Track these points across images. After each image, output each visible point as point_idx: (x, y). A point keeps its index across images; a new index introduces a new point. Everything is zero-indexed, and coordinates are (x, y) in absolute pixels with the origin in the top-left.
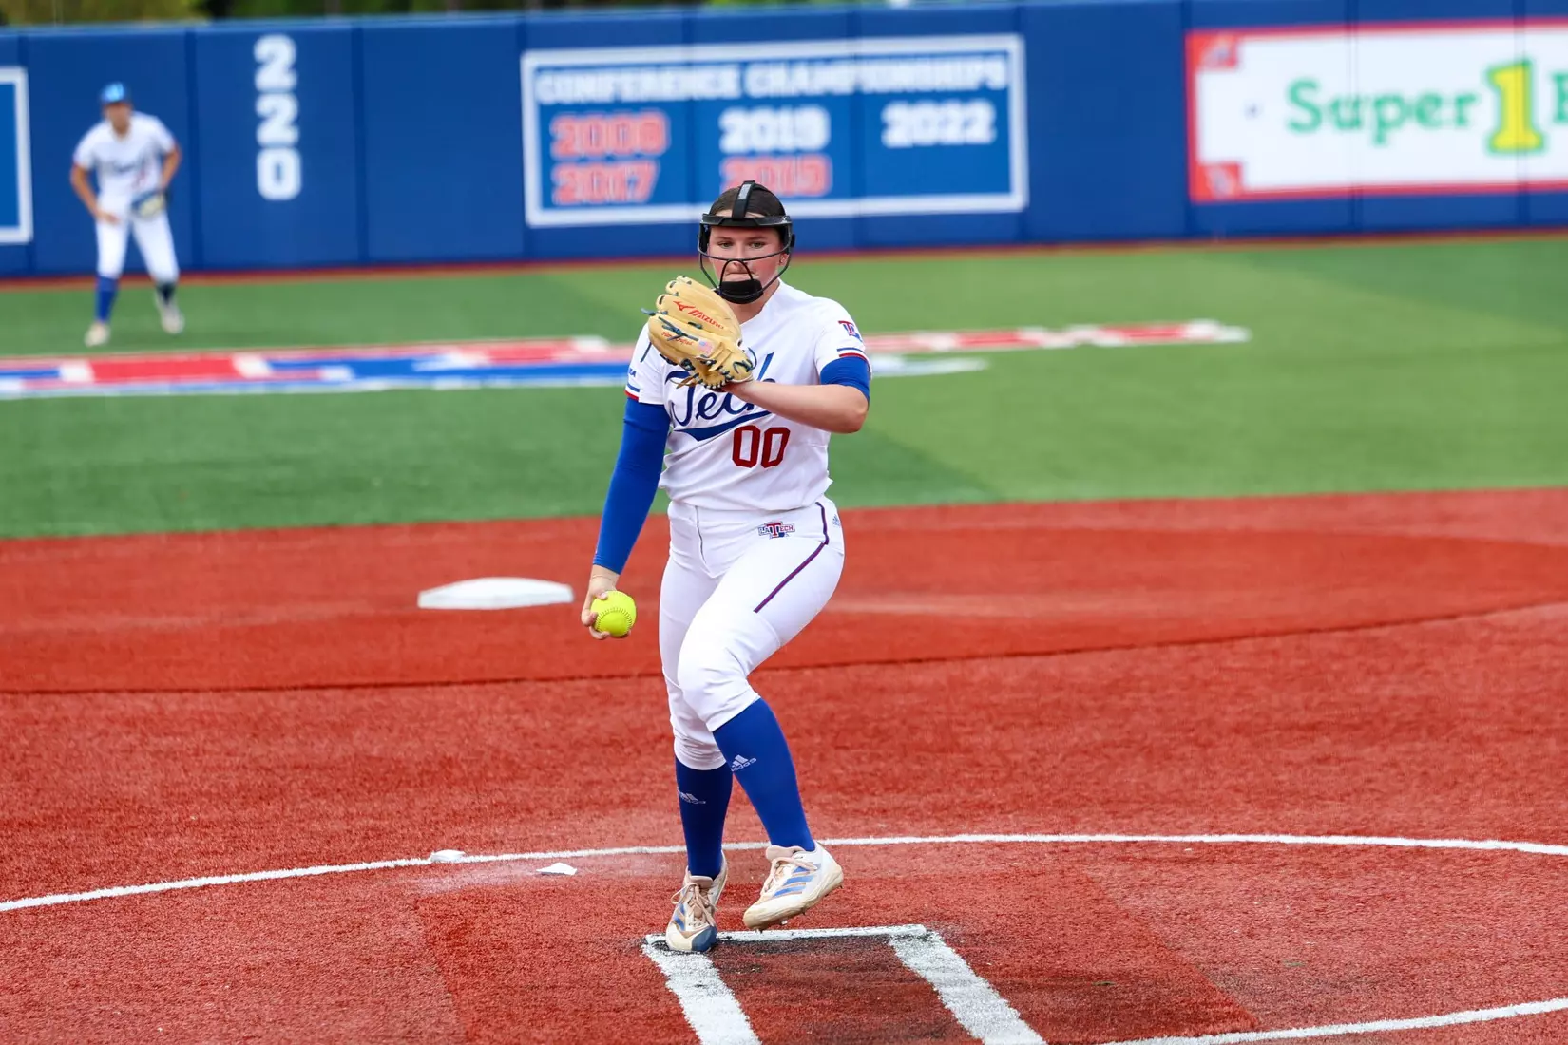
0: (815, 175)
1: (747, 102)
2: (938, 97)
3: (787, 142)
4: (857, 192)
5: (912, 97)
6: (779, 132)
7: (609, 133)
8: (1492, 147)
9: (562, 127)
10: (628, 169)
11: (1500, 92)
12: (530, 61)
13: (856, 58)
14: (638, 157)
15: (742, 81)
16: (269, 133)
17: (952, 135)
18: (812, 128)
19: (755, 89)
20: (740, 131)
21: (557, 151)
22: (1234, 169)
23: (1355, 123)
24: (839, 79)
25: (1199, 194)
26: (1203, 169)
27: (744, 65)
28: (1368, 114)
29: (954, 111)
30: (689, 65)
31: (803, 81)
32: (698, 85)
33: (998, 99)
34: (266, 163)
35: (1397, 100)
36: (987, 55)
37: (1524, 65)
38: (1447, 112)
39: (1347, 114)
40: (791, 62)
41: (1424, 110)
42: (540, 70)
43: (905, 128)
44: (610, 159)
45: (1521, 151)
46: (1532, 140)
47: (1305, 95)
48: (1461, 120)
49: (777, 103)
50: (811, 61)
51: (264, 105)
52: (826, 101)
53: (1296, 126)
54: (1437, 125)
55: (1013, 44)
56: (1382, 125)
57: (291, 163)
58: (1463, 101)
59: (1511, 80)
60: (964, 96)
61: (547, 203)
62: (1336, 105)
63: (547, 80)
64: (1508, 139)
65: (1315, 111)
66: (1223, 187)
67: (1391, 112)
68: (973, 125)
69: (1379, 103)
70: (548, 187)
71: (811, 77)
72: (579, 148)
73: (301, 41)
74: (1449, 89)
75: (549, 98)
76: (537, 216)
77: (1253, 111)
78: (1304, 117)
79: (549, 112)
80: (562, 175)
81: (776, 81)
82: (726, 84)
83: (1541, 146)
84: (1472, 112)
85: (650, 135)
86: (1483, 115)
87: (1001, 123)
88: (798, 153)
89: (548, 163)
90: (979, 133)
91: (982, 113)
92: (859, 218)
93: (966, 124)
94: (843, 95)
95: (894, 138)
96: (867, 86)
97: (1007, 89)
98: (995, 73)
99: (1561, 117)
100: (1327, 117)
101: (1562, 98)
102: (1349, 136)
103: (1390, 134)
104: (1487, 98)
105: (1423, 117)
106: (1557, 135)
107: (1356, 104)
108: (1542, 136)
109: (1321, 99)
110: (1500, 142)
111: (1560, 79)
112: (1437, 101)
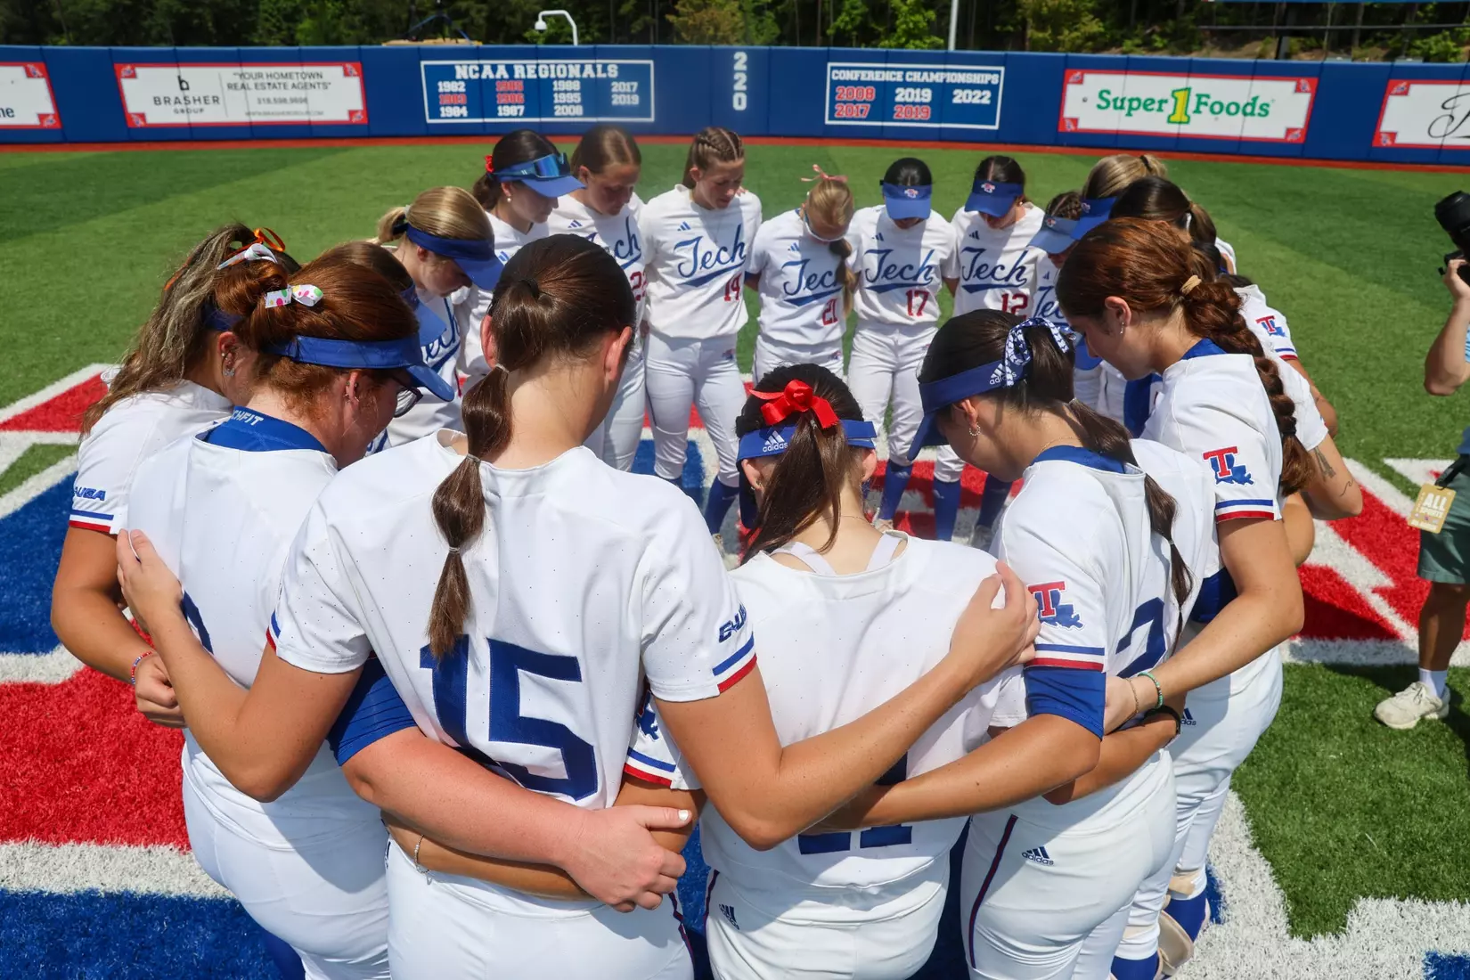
0: (925, 113)
1: (905, 85)
2: (973, 87)
3: (918, 100)
4: (940, 122)
5: (963, 86)
6: (915, 95)
7: (856, 93)
8: (1169, 121)
9: (839, 90)
10: (860, 106)
11: (1176, 99)
12: (830, 65)
13: (945, 71)
14: (865, 102)
15: (904, 76)
16: (738, 86)
17: (976, 101)
18: (927, 95)
19: (908, 79)
20: (902, 95)
21: (837, 98)
23: (1122, 108)
24: (937, 78)
26: (1064, 119)
27: (905, 70)
28: (1126, 104)
29: (978, 93)
30: (886, 69)
31: (925, 78)
32: (888, 77)
33: (993, 88)
34: (736, 97)
35: (1138, 100)
36: (992, 72)
37: (1188, 90)
38: (1156, 106)
39: (1119, 104)
40: (922, 70)
41: (1147, 105)
42: (833, 68)
43: (960, 97)
44: (855, 102)
45: (1180, 123)
46: (1185, 119)
47: (1105, 95)
48: (1160, 109)
49: (916, 85)
50: (929, 70)
51: (737, 76)
52: (933, 86)
53: (1099, 107)
54: (1152, 109)
55: (1002, 69)
56: (1131, 108)
57: (744, 97)
58: (1161, 102)
59: (1181, 95)
60: (981, 87)
61: (831, 118)
62: (1115, 100)
63: (835, 72)
64: (1176, 118)
65: (1108, 102)
66: (1070, 127)
67: (1135, 104)
68: (984, 98)
69: (1131, 100)
70: (832, 111)
71: (929, 76)
72: (845, 98)
73: (748, 52)
75: (834, 78)
76: (827, 122)
77: (1085, 100)
78: (1104, 104)
79: (835, 84)
80: (837, 107)
81: (916, 77)
82: (899, 77)
83: (1188, 122)
84: (1164, 105)
85: (869, 94)
86: (1168, 108)
87: (994, 99)
88: (921, 104)
89: (833, 102)
90: (986, 101)
91: (988, 94)
92: (940, 129)
93: (982, 98)
94: (939, 84)
95: (956, 100)
96: (948, 81)
97: (998, 85)
98: (994, 79)
99: (1197, 111)
100: (1112, 104)
101: (1199, 103)
102: (1118, 111)
103: (1132, 112)
104: (1172, 101)
105: (1146, 108)
106: (1194, 117)
107: (1123, 100)
108: (1189, 117)
109: (1110, 98)
110: (1172, 119)
111: (1199, 96)
112: (1153, 101)
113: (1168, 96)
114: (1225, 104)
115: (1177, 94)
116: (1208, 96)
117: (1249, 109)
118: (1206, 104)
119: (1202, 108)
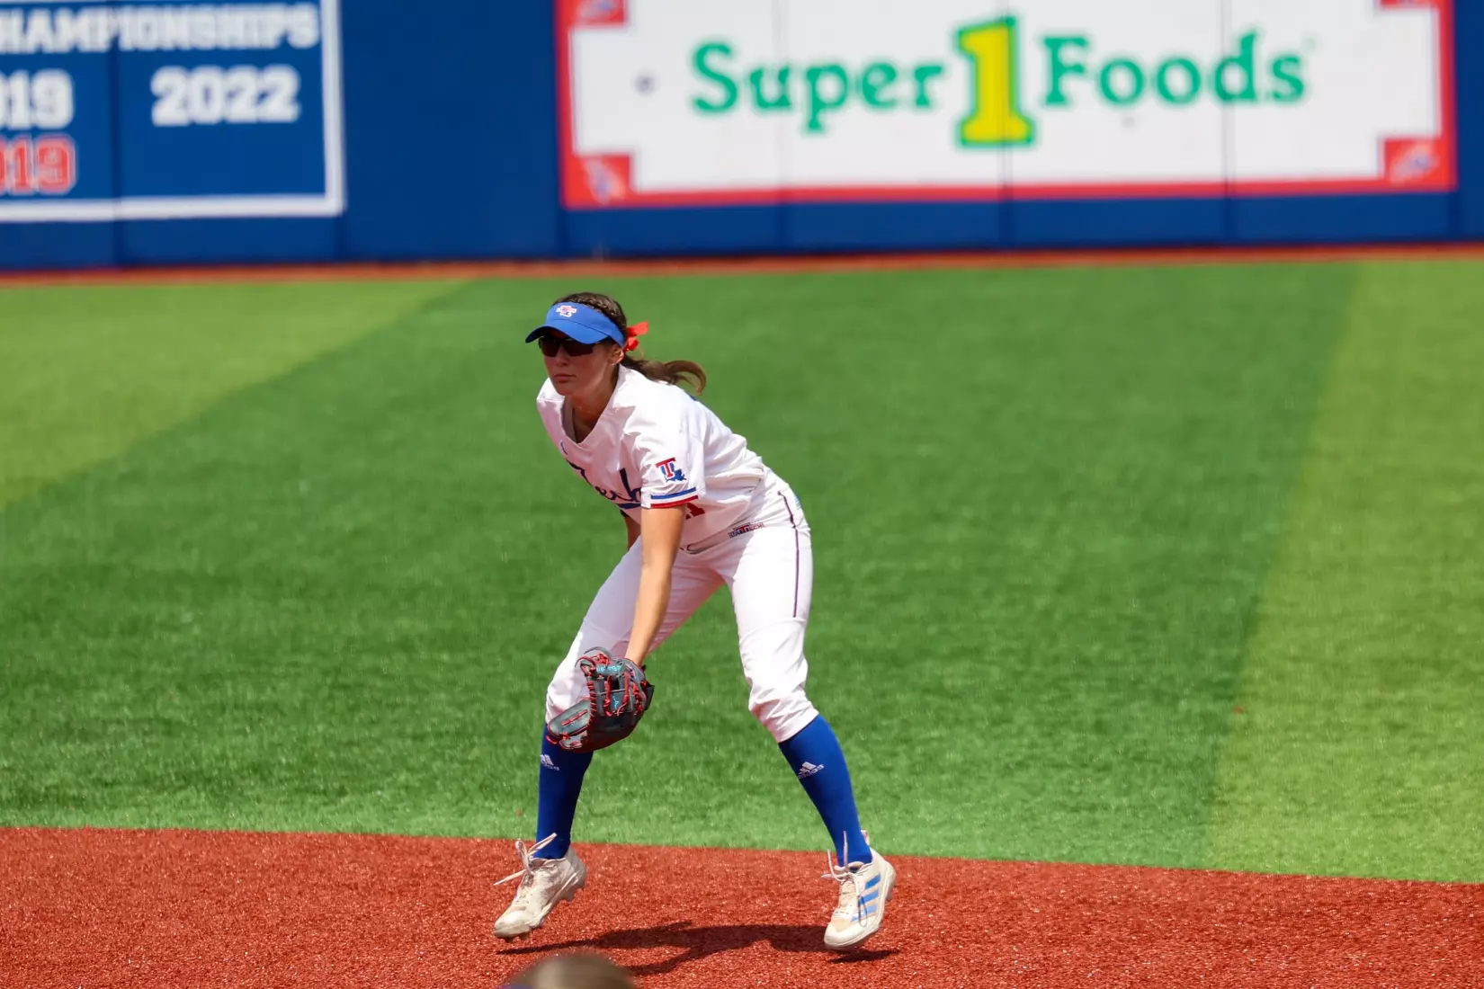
0: (52, 168)
2: (226, 58)
3: (21, 117)
4: (117, 191)
5: (190, 59)
8: (965, 141)
11: (973, 59)
17: (243, 111)
18: (54, 99)
22: (621, 164)
23: (783, 102)
24: (87, 31)
25: (573, 199)
26: (578, 161)
28: (798, 89)
29: (245, 79)
31: (42, 33)
33: (305, 62)
35: (837, 70)
37: (1007, 23)
38: (904, 88)
39: (770, 91)
41: (872, 86)
43: (179, 100)
45: (1005, 143)
46: (1017, 130)
47: (715, 61)
48: (922, 101)
49: (9, 66)
50: (53, 6)
52: (72, 62)
53: (703, 105)
54: (890, 104)
56: (817, 105)
58: (925, 73)
59: (987, 45)
60: (258, 58)
62: (756, 77)
64: (987, 127)
65: (730, 86)
66: (608, 188)
67: (829, 87)
68: (270, 97)
69: (813, 74)
71: (53, 27)
74: (906, 57)
77: (645, 84)
78: (716, 93)
83: (1029, 140)
84: (936, 87)
86: (951, 93)
87: (309, 96)
88: (35, 132)
90: (281, 108)
91: (283, 81)
92: (119, 226)
93: (262, 97)
94: (93, 56)
95: (167, 113)
96: (127, 43)
97: (315, 53)
98: (301, 26)
99: (1055, 97)
100: (745, 94)
101: (1058, 70)
102: (774, 120)
103: (827, 117)
104: (958, 70)
105: (870, 95)
106: (1050, 121)
107: (783, 75)
108: (1030, 124)
109: (737, 68)
110: (974, 131)
111: (1054, 44)
112: (890, 72)
113: (938, 48)
114: (1149, 62)
115: (975, 42)
116: (1080, 42)
117: (1234, 79)
118: (1079, 69)
119: (1071, 85)
